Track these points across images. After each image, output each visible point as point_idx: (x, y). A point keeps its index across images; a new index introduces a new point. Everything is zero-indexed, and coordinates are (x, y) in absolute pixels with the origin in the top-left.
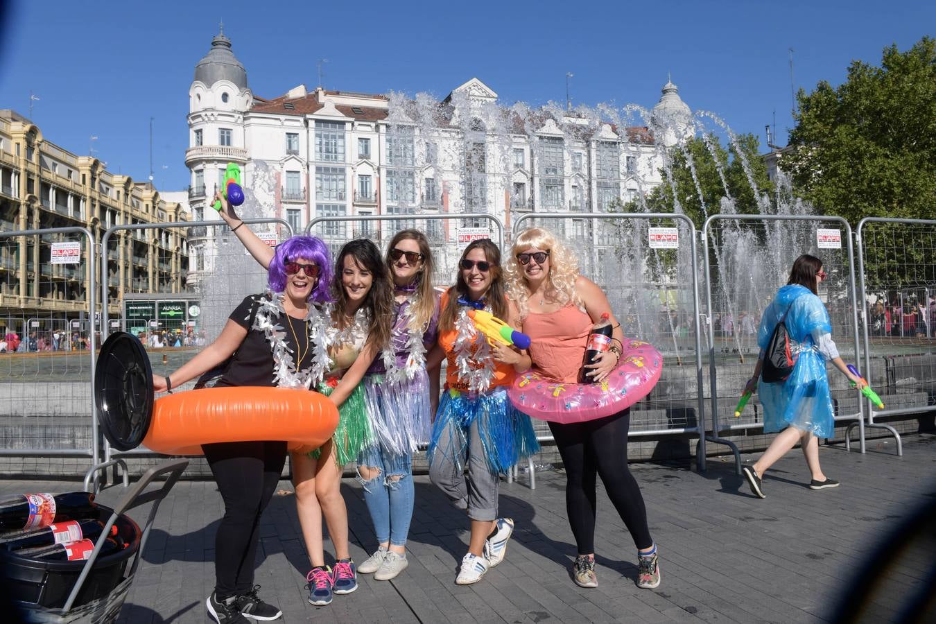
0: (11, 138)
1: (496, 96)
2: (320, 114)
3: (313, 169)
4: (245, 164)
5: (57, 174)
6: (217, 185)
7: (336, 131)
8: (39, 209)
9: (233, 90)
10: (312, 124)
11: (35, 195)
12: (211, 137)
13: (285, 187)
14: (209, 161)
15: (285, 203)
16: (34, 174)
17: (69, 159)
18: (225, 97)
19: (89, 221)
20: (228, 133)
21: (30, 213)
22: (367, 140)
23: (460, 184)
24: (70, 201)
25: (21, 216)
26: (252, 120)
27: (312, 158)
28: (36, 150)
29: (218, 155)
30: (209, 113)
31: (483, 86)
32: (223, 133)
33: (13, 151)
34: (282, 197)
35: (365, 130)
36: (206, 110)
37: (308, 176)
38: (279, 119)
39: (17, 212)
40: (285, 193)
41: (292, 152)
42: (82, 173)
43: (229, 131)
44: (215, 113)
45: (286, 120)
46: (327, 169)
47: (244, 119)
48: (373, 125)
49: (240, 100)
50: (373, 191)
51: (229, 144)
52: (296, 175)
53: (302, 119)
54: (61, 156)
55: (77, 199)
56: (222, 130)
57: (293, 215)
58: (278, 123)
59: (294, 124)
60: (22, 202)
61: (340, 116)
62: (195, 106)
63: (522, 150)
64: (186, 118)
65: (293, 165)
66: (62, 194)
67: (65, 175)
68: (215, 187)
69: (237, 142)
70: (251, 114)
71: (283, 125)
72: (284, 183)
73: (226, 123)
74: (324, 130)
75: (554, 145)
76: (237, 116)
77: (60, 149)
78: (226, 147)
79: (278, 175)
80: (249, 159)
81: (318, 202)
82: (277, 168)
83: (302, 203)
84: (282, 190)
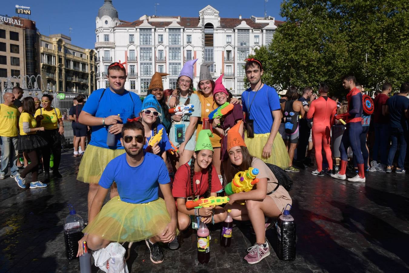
0: (53, 44)
1: (218, 12)
2: (142, 26)
4: (114, 48)
6: (104, 57)
7: (148, 32)
8: (64, 69)
9: (109, 19)
11: (63, 64)
12: (101, 38)
13: (129, 56)
14: (101, 48)
15: (129, 63)
16: (62, 56)
17: (81, 50)
18: (106, 22)
19: (89, 72)
20: (108, 36)
21: (60, 70)
22: (162, 35)
23: (202, 51)
24: (81, 65)
25: (57, 71)
26: (116, 31)
28: (63, 47)
29: (105, 46)
30: (100, 29)
31: (213, 8)
32: (105, 36)
34: (128, 60)
35: (160, 31)
36: (99, 28)
38: (126, 29)
39: (55, 70)
40: (129, 59)
41: (132, 42)
43: (108, 35)
44: (102, 29)
45: (129, 29)
46: (144, 48)
47: (114, 30)
48: (164, 29)
49: (111, 23)
51: (108, 41)
52: (133, 51)
53: (135, 29)
54: (77, 49)
55: (84, 65)
56: (105, 35)
57: (132, 67)
58: (126, 31)
59: (132, 31)
60: (57, 66)
61: (149, 26)
62: (98, 26)
63: (231, 36)
65: (132, 47)
67: (79, 56)
68: (103, 58)
69: (111, 40)
70: (115, 28)
71: (128, 31)
73: (107, 32)
75: (245, 33)
76: (110, 29)
77: (76, 47)
78: (107, 42)
79: (126, 52)
80: (116, 46)
81: (141, 62)
82: (126, 49)
83: (136, 63)
84: (128, 58)
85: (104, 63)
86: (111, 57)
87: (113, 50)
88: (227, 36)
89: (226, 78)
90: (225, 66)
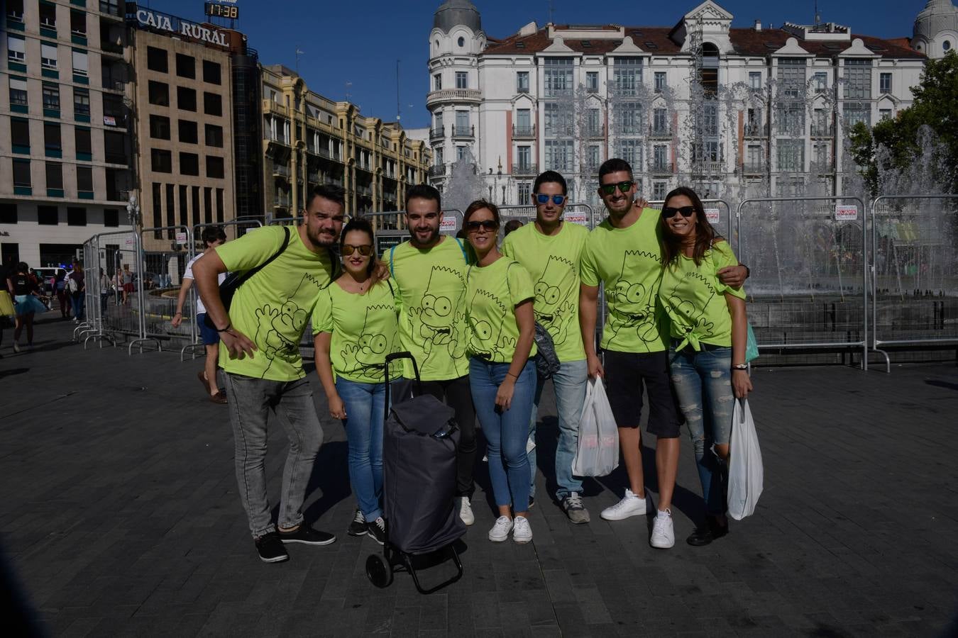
0: (282, 91)
1: (731, 17)
2: (550, 51)
3: (542, 106)
4: (479, 105)
5: (319, 121)
6: (455, 126)
7: (565, 67)
8: (306, 153)
9: (467, 33)
10: (541, 61)
11: (303, 140)
12: (449, 82)
13: (516, 125)
14: (447, 104)
15: (515, 140)
16: (301, 122)
17: (329, 107)
18: (461, 41)
19: (347, 161)
20: (464, 76)
21: (299, 157)
22: (595, 73)
24: (331, 144)
25: (293, 160)
26: (486, 62)
27: (542, 95)
28: (303, 101)
29: (455, 98)
30: (447, 58)
31: (715, 5)
32: (459, 76)
33: (284, 103)
34: (513, 135)
35: (593, 63)
36: (444, 55)
37: (537, 113)
38: (510, 59)
39: (289, 157)
40: (516, 131)
41: (523, 91)
42: (340, 118)
43: (464, 74)
44: (452, 58)
45: (517, 59)
46: (555, 105)
47: (479, 61)
48: (601, 58)
49: (474, 43)
50: (601, 125)
51: (464, 87)
52: (526, 113)
53: (532, 58)
54: (322, 103)
55: (337, 141)
56: (459, 74)
57: (524, 151)
58: (510, 62)
59: (525, 62)
60: (293, 148)
61: (568, 52)
62: (435, 52)
63: (759, 74)
64: (427, 65)
65: (524, 103)
66: (324, 138)
67: (326, 121)
68: (453, 128)
69: (472, 85)
70: (484, 56)
71: (514, 64)
72: (515, 121)
73: (462, 66)
74: (554, 67)
75: (795, 66)
76: (471, 58)
77: (322, 98)
78: (462, 89)
79: (509, 114)
80: (484, 100)
81: (547, 138)
82: (509, 107)
83: (532, 140)
84: (513, 128)
85: (456, 140)
86: (471, 126)
87: (476, 109)
88: (752, 74)
89: (749, 177)
90: (746, 148)
